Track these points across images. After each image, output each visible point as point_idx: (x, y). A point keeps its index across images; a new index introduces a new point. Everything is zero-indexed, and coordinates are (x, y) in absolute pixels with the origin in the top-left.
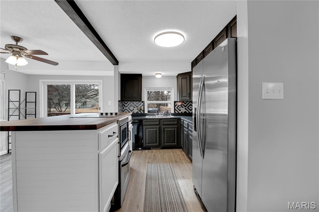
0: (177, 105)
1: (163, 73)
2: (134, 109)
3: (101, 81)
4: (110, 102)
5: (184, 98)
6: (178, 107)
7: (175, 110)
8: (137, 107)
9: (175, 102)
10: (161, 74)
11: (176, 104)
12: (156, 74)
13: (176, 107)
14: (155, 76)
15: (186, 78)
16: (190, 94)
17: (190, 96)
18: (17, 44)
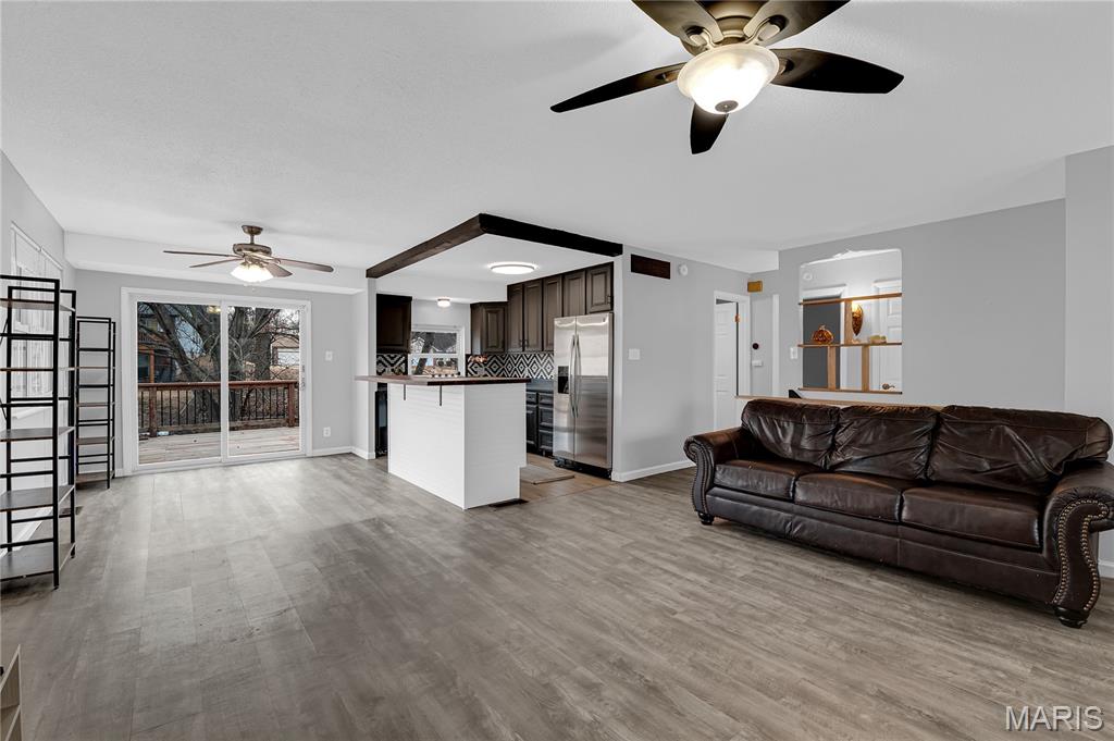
0: (470, 361)
1: (451, 299)
3: (308, 303)
4: (331, 353)
5: (489, 350)
6: (473, 365)
7: (467, 371)
8: (392, 365)
9: (467, 356)
10: (448, 300)
11: (469, 359)
12: (439, 300)
14: (437, 303)
15: (496, 312)
16: (504, 342)
17: (503, 347)
18: (252, 239)
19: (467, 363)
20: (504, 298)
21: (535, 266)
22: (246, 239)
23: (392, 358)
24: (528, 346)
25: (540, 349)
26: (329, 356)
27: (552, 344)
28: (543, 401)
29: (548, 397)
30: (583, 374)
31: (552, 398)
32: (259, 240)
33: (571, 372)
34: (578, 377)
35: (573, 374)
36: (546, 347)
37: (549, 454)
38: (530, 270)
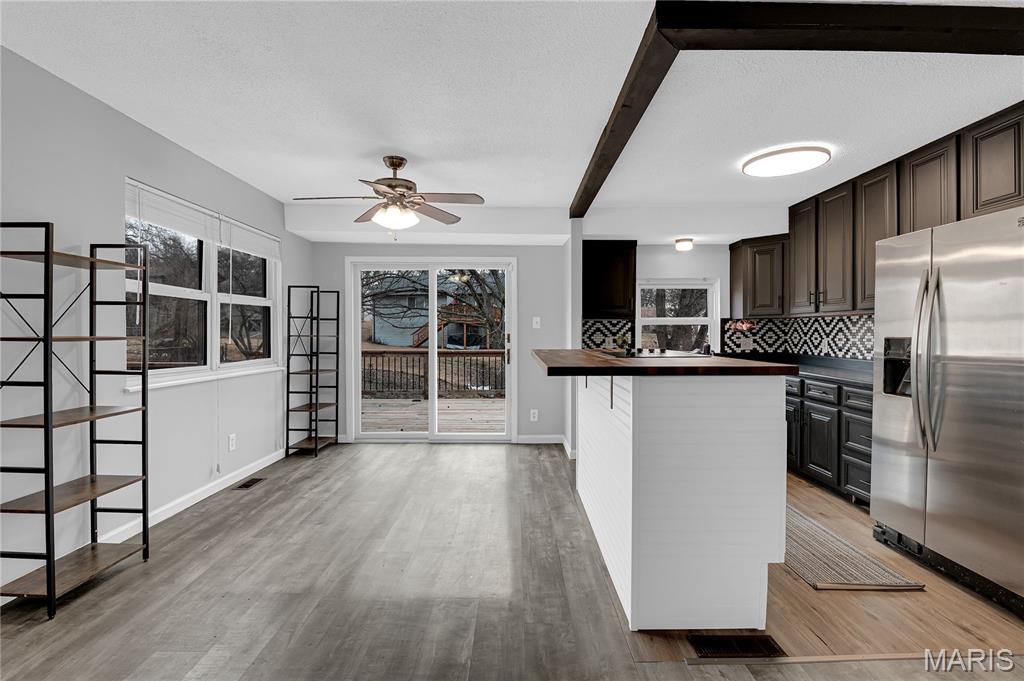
0: (729, 329)
1: (697, 239)
2: (604, 341)
3: (514, 260)
4: (538, 319)
5: (758, 311)
6: (732, 335)
7: (723, 344)
8: (614, 334)
9: (724, 321)
10: (691, 240)
11: (727, 327)
12: (677, 241)
13: (726, 336)
14: (674, 246)
15: (770, 252)
16: (782, 298)
17: (782, 305)
18: (395, 174)
19: (723, 332)
20: (782, 228)
21: (832, 148)
22: (389, 173)
23: (614, 325)
24: (825, 302)
25: (848, 305)
26: (536, 322)
27: (872, 297)
28: (852, 402)
29: (859, 396)
30: (952, 352)
31: (870, 399)
32: (402, 174)
33: (918, 349)
34: (933, 361)
35: (923, 351)
36: (860, 301)
37: (863, 504)
38: (823, 158)
